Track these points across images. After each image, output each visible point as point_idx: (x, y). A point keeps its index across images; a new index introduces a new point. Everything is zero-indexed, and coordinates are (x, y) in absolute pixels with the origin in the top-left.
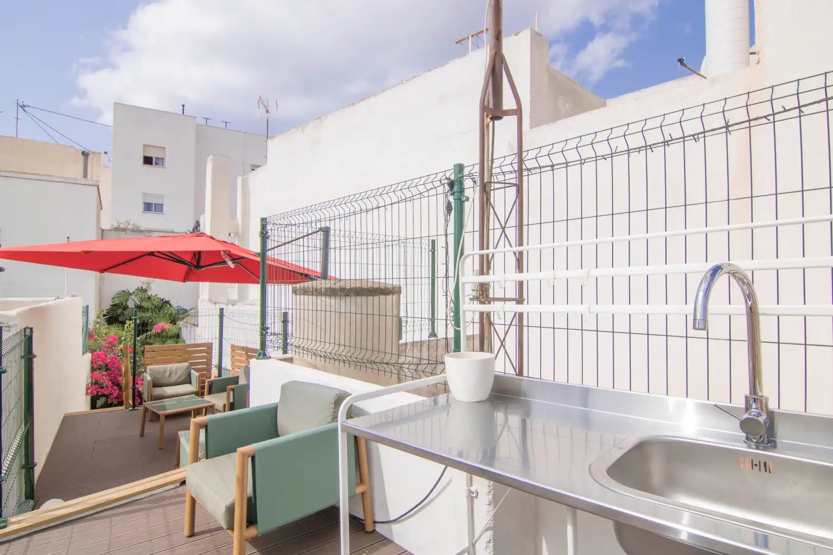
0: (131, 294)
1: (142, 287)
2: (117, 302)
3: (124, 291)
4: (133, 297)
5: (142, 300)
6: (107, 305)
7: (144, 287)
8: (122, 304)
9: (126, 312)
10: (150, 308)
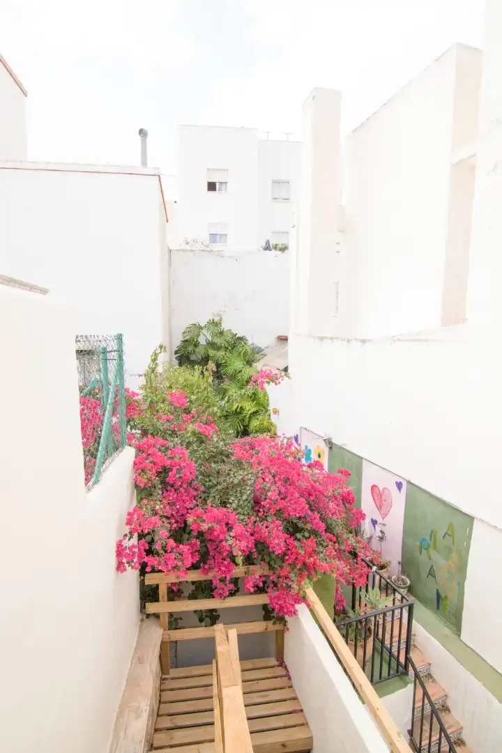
0: (201, 328)
1: (213, 320)
2: (188, 337)
3: (195, 325)
4: (204, 331)
5: (214, 335)
6: (177, 342)
7: (216, 319)
8: (193, 340)
9: (197, 350)
10: (223, 345)
